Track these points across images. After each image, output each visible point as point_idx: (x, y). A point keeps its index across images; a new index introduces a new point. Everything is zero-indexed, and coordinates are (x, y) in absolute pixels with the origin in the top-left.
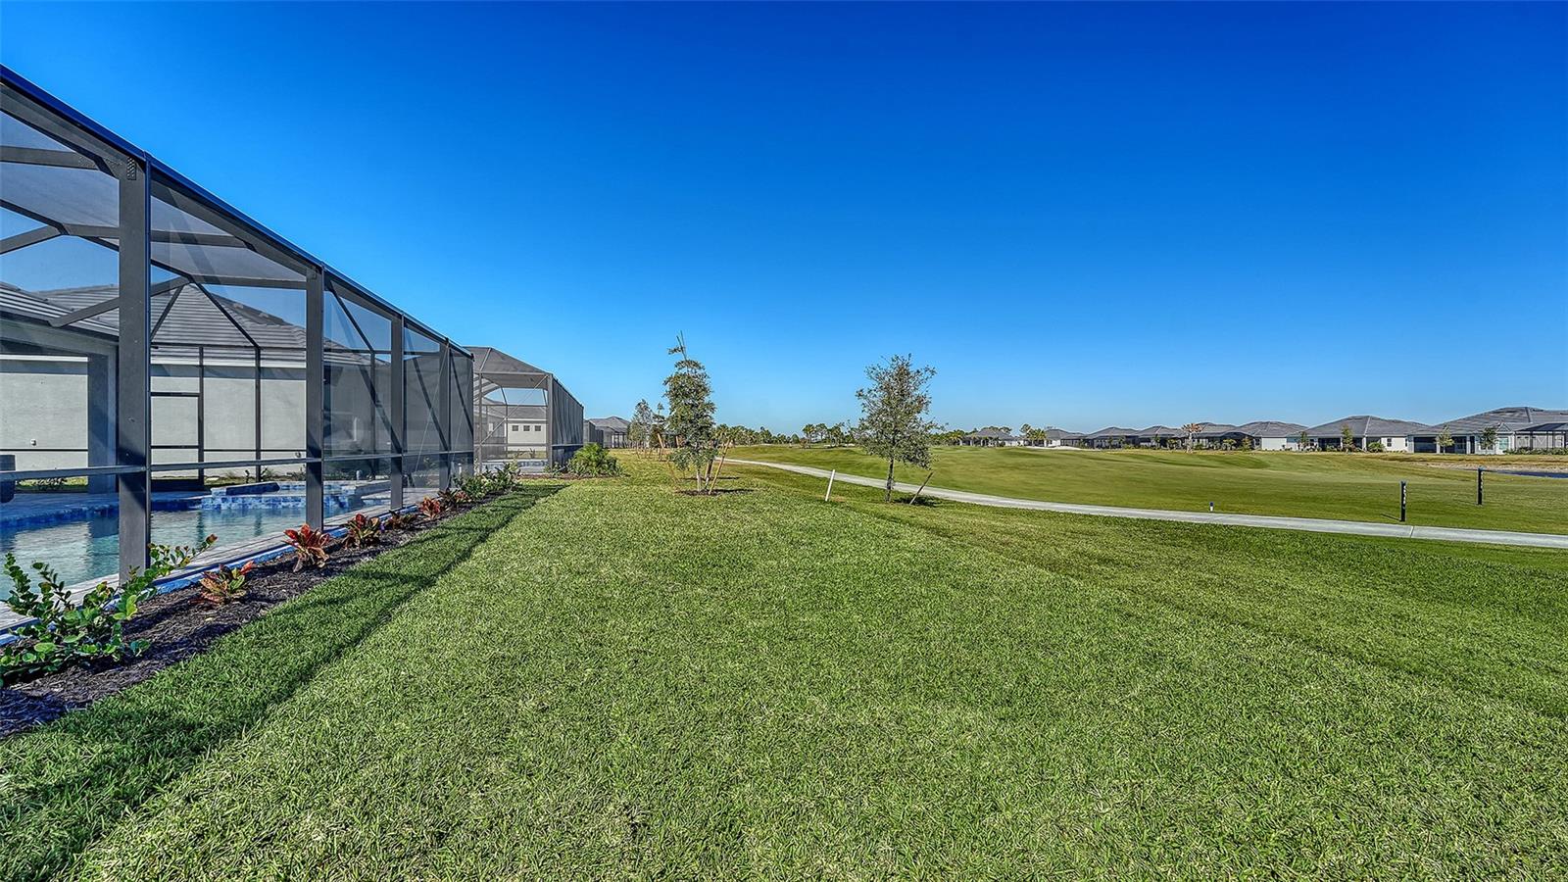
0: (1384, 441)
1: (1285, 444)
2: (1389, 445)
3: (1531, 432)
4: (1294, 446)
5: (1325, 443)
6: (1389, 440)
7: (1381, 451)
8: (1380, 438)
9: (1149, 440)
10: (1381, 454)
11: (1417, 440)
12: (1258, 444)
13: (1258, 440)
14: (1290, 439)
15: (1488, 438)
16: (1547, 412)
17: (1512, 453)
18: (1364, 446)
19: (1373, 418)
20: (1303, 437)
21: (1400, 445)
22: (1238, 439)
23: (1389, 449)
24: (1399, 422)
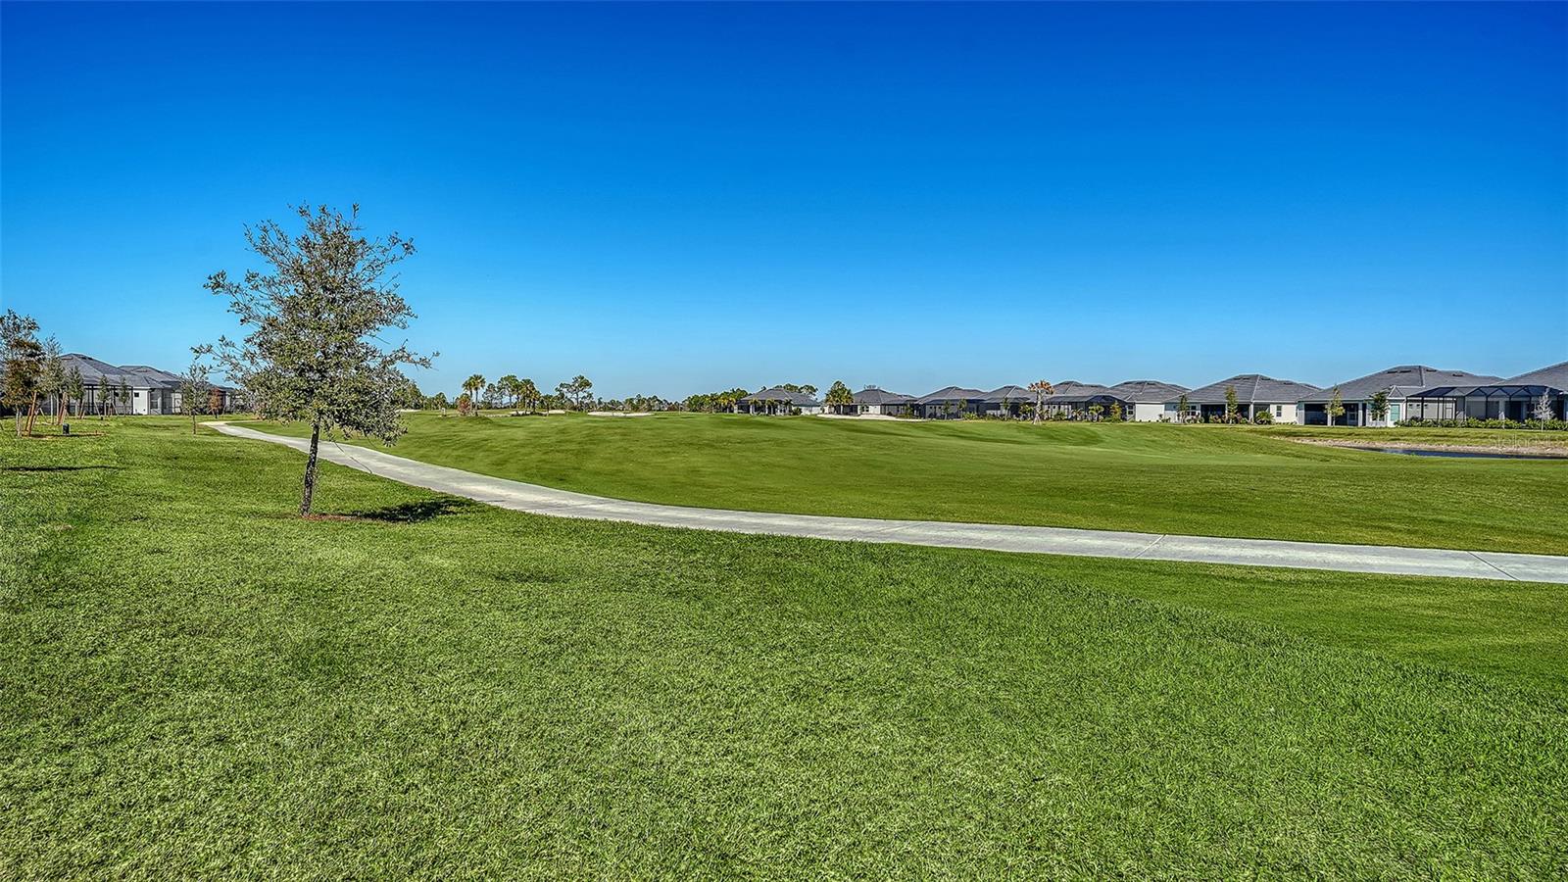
0: (1273, 409)
1: (1162, 412)
2: (1279, 415)
3: (1423, 398)
4: (1173, 416)
5: (1211, 411)
6: (1279, 408)
7: (1269, 423)
8: (1268, 405)
9: (997, 407)
10: (1268, 426)
11: (1309, 407)
12: (1130, 413)
13: (1132, 406)
14: (1169, 406)
15: (1379, 406)
16: (1440, 372)
17: (1403, 425)
18: (1251, 416)
19: (1263, 379)
20: (1181, 403)
21: (1290, 415)
22: (1110, 406)
23: (1278, 420)
24: (1291, 384)
